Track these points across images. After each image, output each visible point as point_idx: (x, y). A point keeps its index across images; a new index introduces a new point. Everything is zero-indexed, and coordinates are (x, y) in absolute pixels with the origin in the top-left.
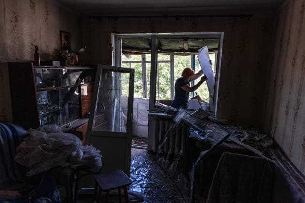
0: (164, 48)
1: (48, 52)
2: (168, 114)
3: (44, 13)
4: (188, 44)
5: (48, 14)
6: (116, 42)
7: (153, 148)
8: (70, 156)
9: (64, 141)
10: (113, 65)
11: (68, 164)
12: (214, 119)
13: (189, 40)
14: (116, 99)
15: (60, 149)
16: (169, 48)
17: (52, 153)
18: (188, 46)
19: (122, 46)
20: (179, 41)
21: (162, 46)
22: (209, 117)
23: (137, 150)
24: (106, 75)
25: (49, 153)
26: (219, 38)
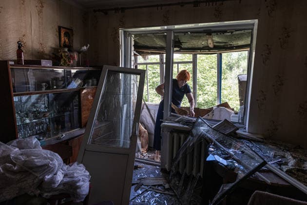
0: (184, 46)
1: (42, 50)
2: (184, 125)
3: (37, 5)
4: (212, 40)
5: (42, 7)
6: (126, 39)
7: (167, 166)
8: (42, 181)
9: (36, 160)
10: (122, 65)
11: (39, 191)
12: (244, 133)
13: (213, 34)
14: (125, 106)
15: (31, 171)
16: (190, 46)
17: (18, 177)
18: (213, 43)
19: (133, 43)
20: (200, 36)
21: (181, 43)
22: (237, 131)
23: (149, 166)
24: (112, 78)
25: (14, 177)
26: (252, 29)
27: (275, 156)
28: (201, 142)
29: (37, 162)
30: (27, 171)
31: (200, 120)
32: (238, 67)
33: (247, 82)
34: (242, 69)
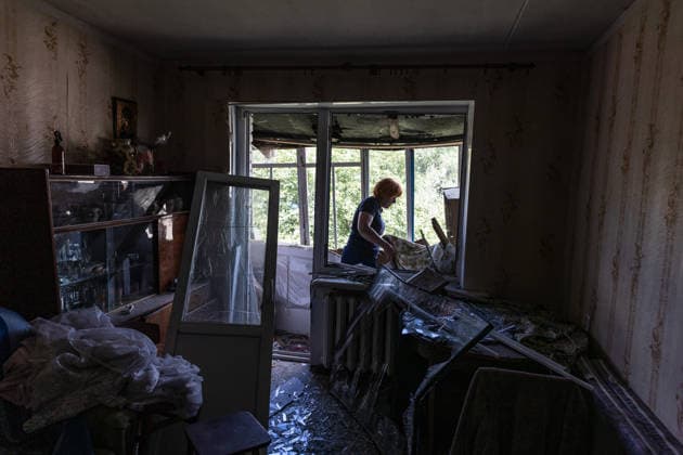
0: (345, 134)
1: (84, 144)
2: (355, 281)
3: (77, 59)
4: (398, 127)
5: (86, 62)
6: (239, 122)
8: (129, 381)
9: (116, 346)
10: (232, 171)
11: (124, 399)
12: (458, 291)
13: (400, 117)
14: (239, 249)
15: (107, 365)
16: (357, 135)
17: (85, 376)
18: (399, 130)
19: (251, 129)
20: (377, 120)
21: (341, 130)
22: (447, 288)
23: (286, 364)
24: (216, 196)
25: (79, 376)
26: (466, 114)
27: (506, 323)
28: (386, 310)
29: (119, 349)
30: (99, 366)
31: (383, 271)
32: (437, 165)
33: (460, 201)
34: (444, 171)
